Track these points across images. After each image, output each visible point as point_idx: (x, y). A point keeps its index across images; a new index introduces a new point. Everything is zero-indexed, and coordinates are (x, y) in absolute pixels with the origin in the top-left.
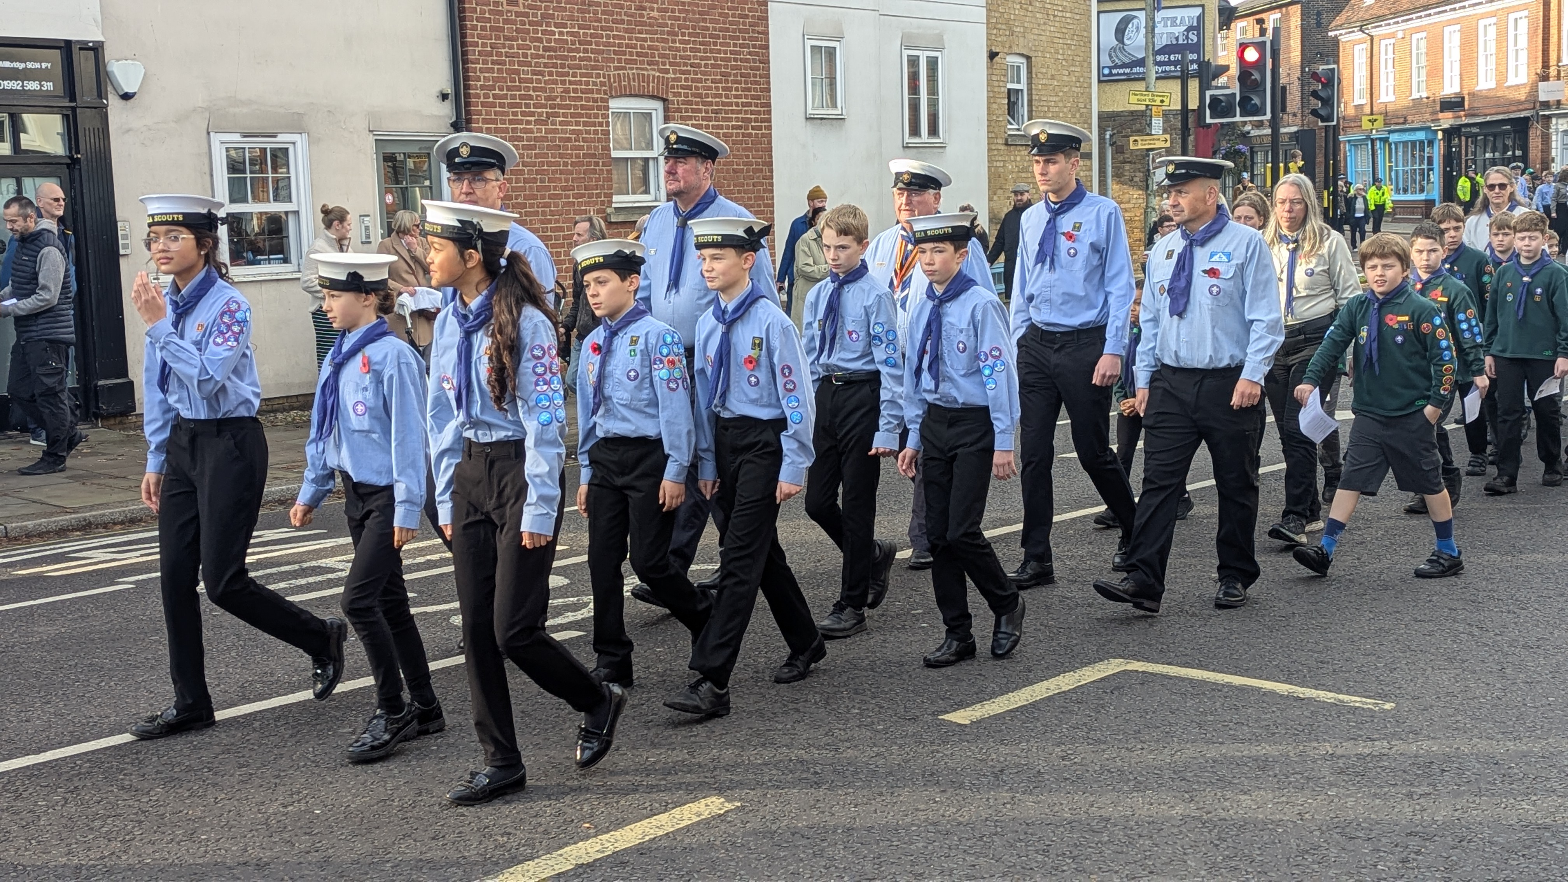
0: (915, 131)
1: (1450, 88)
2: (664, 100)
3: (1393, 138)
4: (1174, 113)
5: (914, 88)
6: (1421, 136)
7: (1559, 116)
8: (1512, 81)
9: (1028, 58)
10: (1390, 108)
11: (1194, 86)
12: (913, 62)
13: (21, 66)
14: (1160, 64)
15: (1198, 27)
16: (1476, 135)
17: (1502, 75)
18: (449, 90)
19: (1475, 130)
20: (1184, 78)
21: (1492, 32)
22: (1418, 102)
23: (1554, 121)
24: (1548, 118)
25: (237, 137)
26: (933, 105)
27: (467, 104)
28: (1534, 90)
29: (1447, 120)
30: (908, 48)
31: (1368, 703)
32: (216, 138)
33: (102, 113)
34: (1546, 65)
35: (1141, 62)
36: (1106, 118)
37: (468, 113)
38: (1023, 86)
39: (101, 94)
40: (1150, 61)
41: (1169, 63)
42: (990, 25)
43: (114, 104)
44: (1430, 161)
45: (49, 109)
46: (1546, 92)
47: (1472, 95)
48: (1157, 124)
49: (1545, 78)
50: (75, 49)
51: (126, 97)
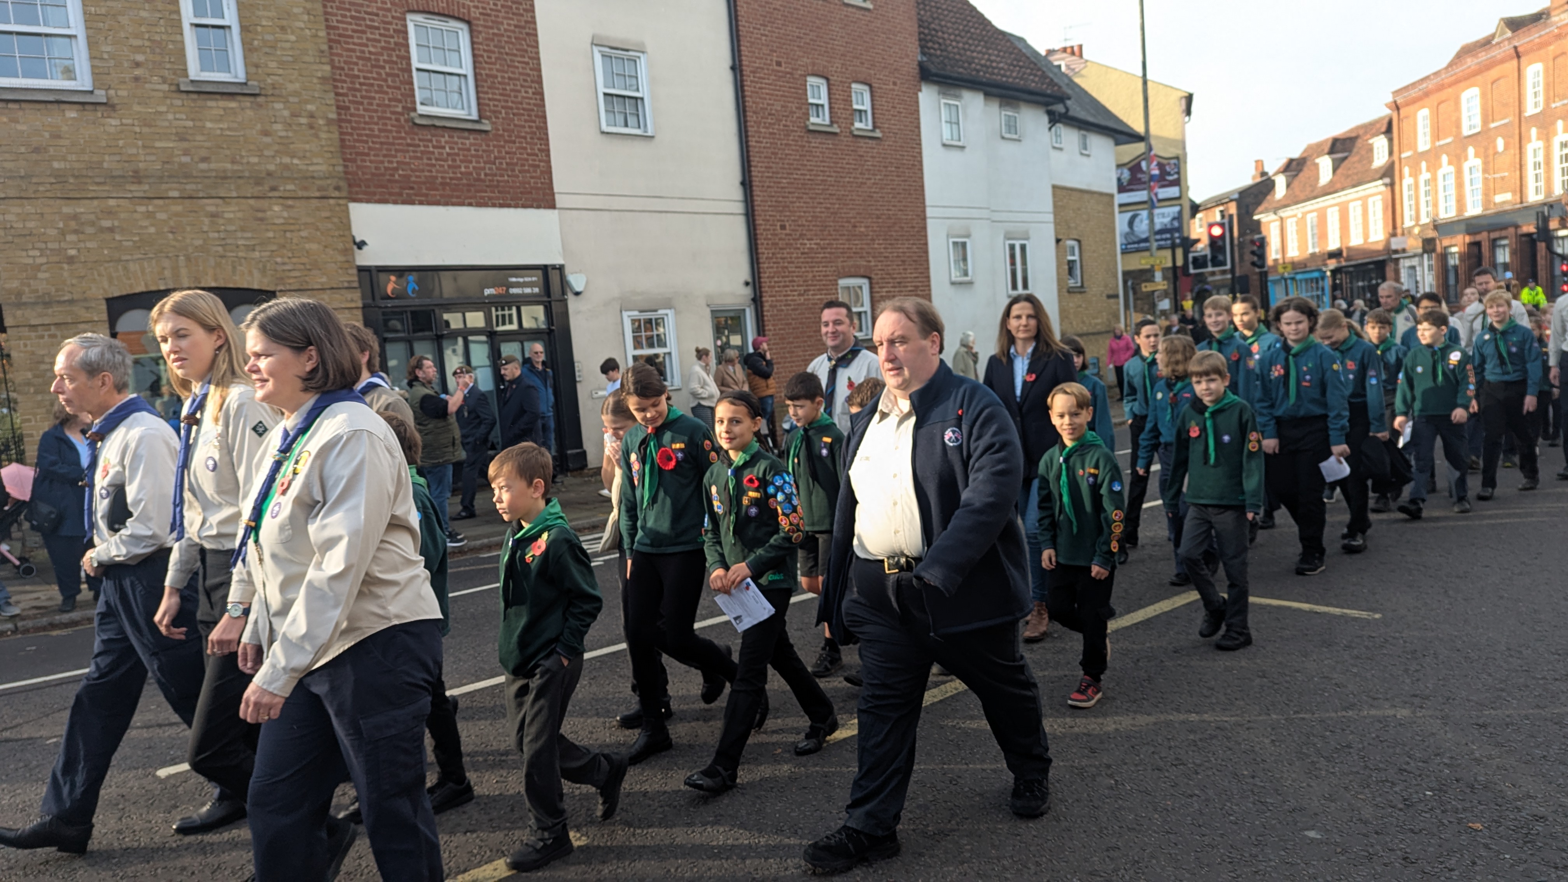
0: (1014, 287)
1: (1333, 245)
2: (870, 278)
3: (1299, 277)
4: (1167, 269)
5: (1013, 263)
6: (1316, 275)
7: (1404, 258)
8: (1372, 239)
9: (1079, 241)
10: (1296, 260)
11: (1179, 252)
12: (1012, 247)
13: (521, 280)
14: (1157, 240)
15: (1179, 217)
16: (1351, 273)
17: (1366, 235)
18: (750, 280)
19: (1351, 269)
20: (1173, 247)
21: (1359, 210)
22: (1313, 255)
23: (1402, 261)
24: (1397, 260)
25: (636, 313)
26: (1025, 271)
27: (760, 287)
28: (1388, 243)
29: (1332, 264)
30: (1009, 239)
31: (1364, 614)
32: (625, 314)
33: (564, 302)
34: (1394, 227)
35: (1146, 240)
36: (1127, 274)
37: (761, 292)
38: (1076, 258)
39: (564, 293)
40: (1152, 239)
41: (1162, 240)
42: (1057, 223)
43: (571, 299)
44: (1323, 289)
45: (538, 303)
46: (1395, 244)
47: (1349, 249)
48: (1158, 276)
49: (1394, 235)
50: (550, 269)
51: (577, 294)
